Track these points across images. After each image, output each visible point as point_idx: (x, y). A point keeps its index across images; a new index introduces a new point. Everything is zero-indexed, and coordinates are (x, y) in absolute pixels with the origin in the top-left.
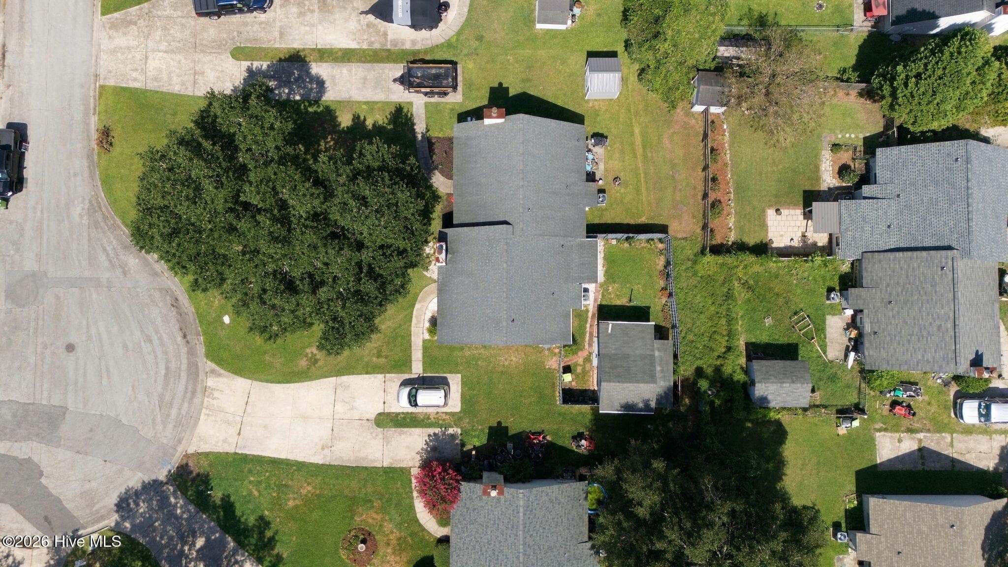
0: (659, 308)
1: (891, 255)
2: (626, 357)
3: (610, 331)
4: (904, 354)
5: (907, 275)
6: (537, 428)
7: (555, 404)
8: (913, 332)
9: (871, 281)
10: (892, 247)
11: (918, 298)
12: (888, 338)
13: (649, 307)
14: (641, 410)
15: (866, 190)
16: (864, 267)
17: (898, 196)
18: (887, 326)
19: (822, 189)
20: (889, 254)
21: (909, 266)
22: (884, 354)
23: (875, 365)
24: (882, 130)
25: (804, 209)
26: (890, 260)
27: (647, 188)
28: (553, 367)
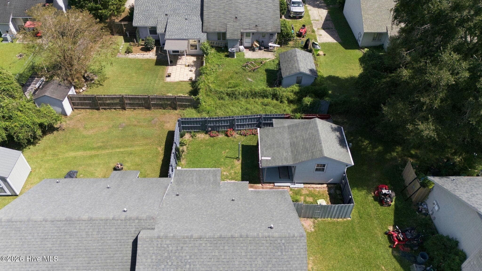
0: (243, 138)
1: (205, 17)
2: (293, 145)
3: (270, 158)
4: (270, 12)
5: (219, 9)
6: (384, 240)
7: (352, 221)
8: (255, 7)
9: (222, 27)
10: (200, 19)
11: (234, 4)
12: (260, 20)
13: (243, 146)
14: (341, 133)
15: (159, 31)
16: (212, 31)
17: (166, 15)
18: (251, 20)
19: (156, 58)
20: (204, 17)
21: (213, 8)
22: (270, 22)
23: (277, 27)
24: (122, 37)
25: (169, 65)
26: (208, 17)
27: (131, 147)
28: (312, 224)
